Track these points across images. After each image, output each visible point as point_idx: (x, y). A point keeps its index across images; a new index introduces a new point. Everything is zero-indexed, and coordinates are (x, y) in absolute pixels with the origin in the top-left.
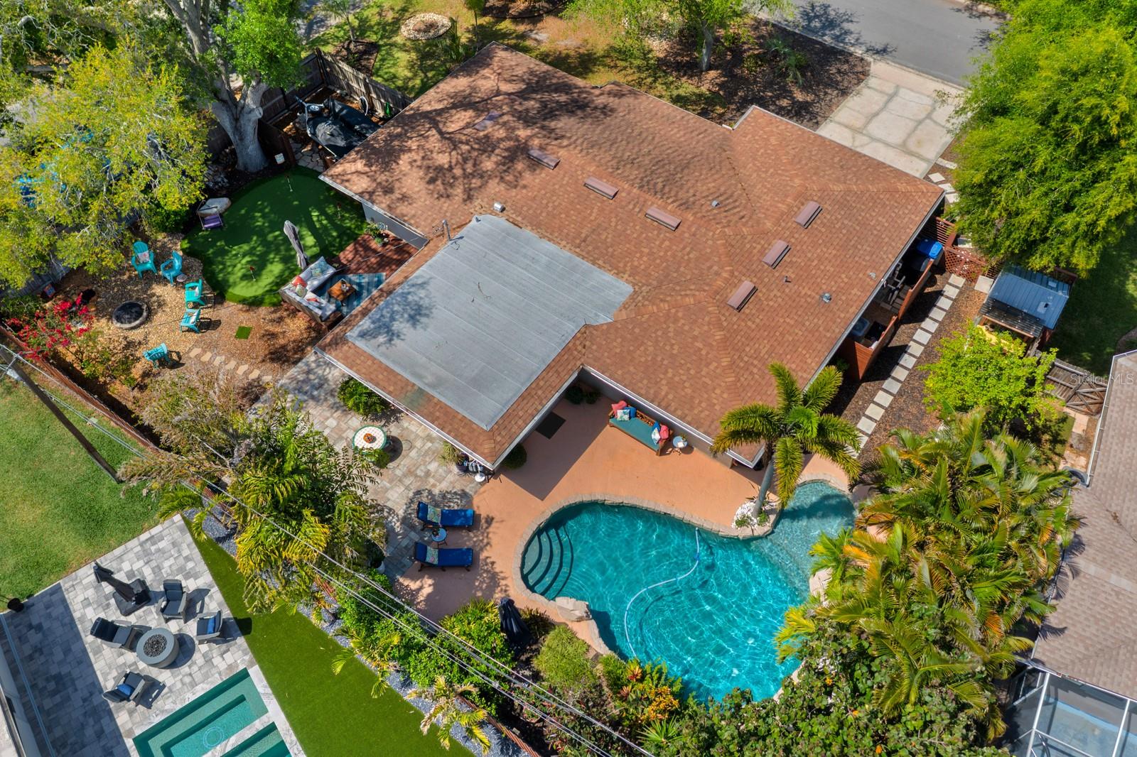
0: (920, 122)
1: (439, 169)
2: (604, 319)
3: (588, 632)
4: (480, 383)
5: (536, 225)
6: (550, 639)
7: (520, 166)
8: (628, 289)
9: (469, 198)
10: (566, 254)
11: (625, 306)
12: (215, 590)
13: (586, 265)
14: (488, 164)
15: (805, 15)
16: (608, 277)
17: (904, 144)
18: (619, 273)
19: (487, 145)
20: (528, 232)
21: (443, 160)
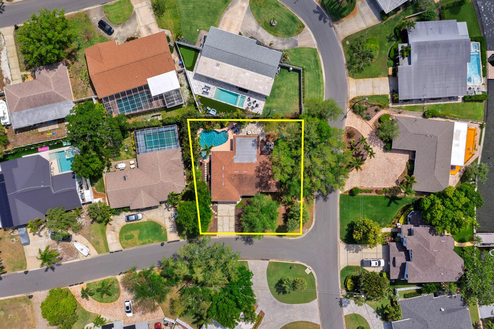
0: (223, 224)
1: (267, 164)
2: (234, 157)
3: (217, 130)
4: (240, 142)
5: (249, 163)
6: (220, 127)
7: (258, 170)
8: (234, 162)
9: (260, 162)
10: (244, 162)
11: (233, 159)
12: (251, 111)
13: (241, 162)
14: (261, 168)
15: (252, 241)
16: (237, 162)
17: (223, 217)
18: (237, 163)
19: (263, 170)
20: (250, 162)
21: (267, 165)
